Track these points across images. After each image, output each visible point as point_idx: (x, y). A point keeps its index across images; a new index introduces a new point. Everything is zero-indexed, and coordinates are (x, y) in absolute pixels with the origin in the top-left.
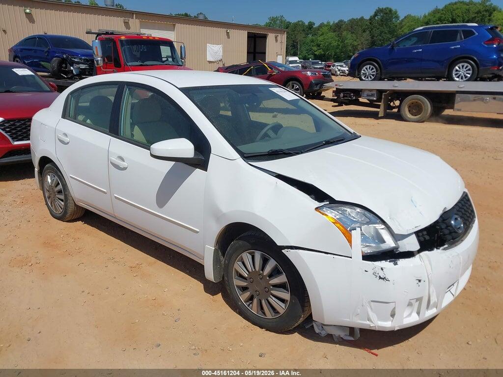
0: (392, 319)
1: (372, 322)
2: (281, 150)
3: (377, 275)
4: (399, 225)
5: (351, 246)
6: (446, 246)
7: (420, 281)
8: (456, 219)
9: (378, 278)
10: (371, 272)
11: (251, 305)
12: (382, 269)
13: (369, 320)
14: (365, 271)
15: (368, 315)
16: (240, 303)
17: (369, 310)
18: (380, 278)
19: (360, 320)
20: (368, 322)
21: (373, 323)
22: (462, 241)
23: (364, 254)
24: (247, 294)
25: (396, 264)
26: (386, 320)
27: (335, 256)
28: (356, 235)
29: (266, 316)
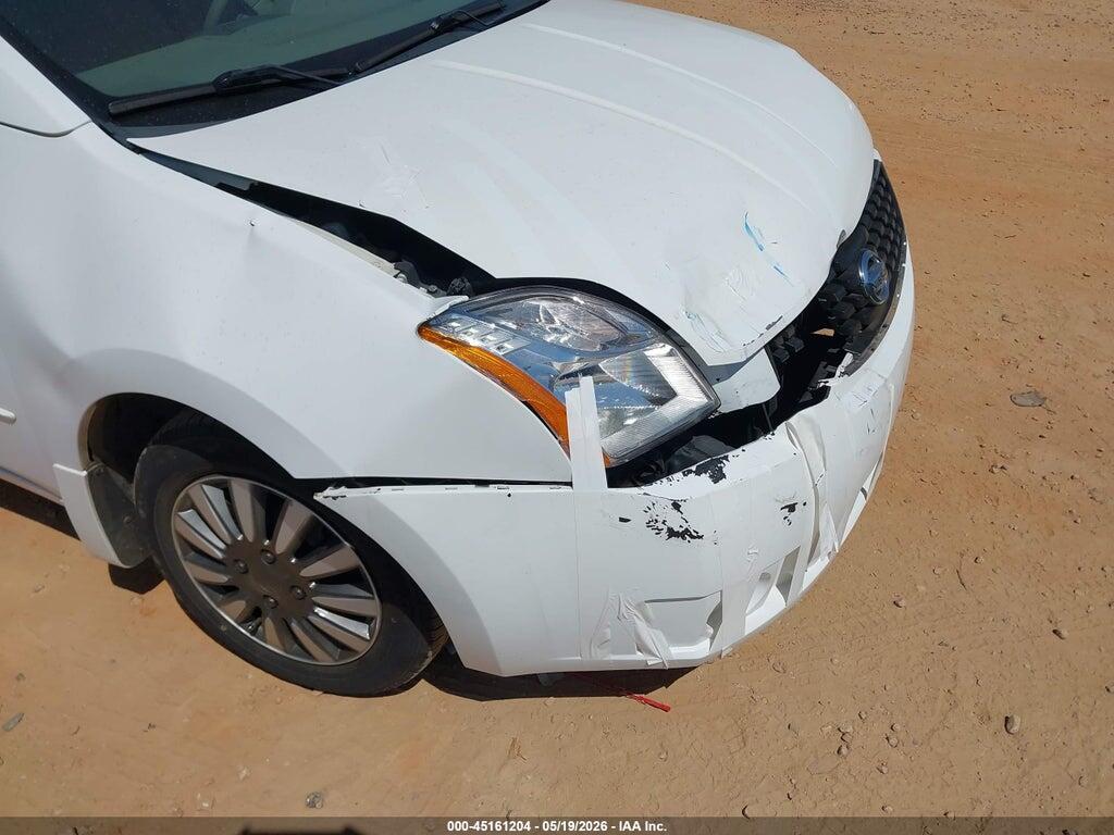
0: (711, 631)
1: (650, 653)
2: (270, 72)
3: (660, 526)
4: (719, 333)
5: (565, 445)
6: (848, 359)
7: (792, 508)
8: (871, 262)
9: (664, 534)
10: (639, 520)
11: (260, 628)
12: (676, 506)
13: (642, 648)
14: (622, 520)
15: (638, 637)
16: (223, 628)
17: (641, 625)
18: (672, 533)
19: (613, 653)
20: (639, 656)
21: (654, 655)
22: (886, 326)
23: (613, 463)
24: (240, 606)
25: (718, 476)
26: (692, 640)
27: (513, 489)
28: (580, 401)
29: (317, 660)
